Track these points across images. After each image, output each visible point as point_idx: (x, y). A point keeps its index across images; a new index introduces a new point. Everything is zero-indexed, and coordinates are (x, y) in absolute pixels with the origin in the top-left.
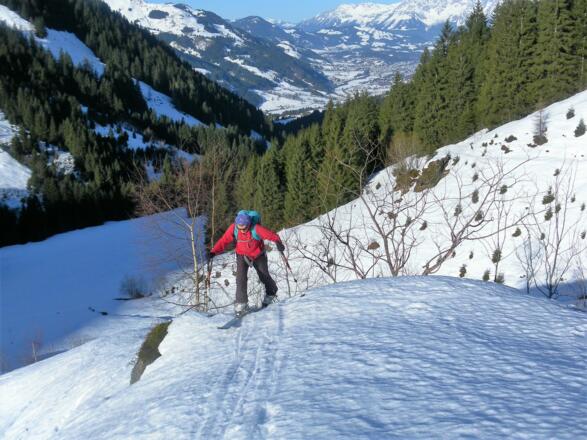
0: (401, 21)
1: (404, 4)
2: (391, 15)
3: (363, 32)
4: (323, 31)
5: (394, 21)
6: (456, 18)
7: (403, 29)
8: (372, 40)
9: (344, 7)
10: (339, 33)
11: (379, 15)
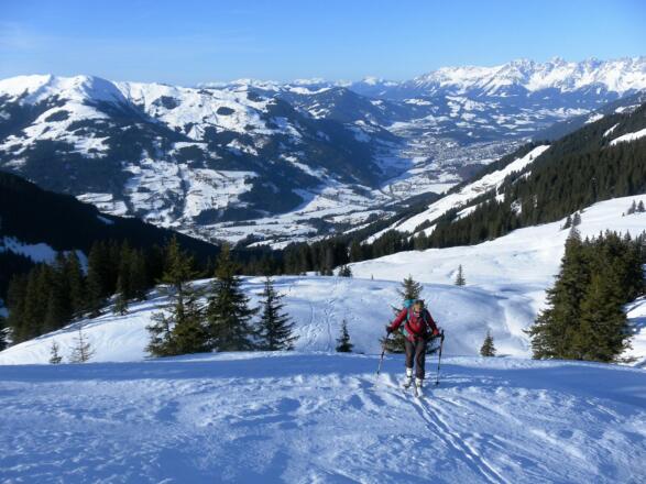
0: (501, 87)
1: (507, 67)
2: (492, 80)
3: (454, 102)
4: (412, 101)
5: (492, 88)
6: (560, 83)
7: (503, 95)
8: (462, 111)
9: (445, 69)
10: (428, 103)
11: (479, 79)
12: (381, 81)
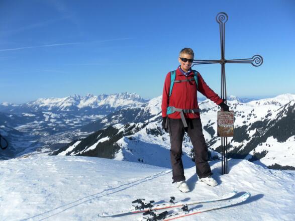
0: (67, 107)
1: (69, 98)
2: (63, 103)
3: (46, 114)
4: (27, 115)
5: (63, 107)
6: (92, 104)
7: (68, 110)
8: (50, 118)
9: (41, 99)
10: (34, 115)
11: (57, 103)
12: (11, 104)
